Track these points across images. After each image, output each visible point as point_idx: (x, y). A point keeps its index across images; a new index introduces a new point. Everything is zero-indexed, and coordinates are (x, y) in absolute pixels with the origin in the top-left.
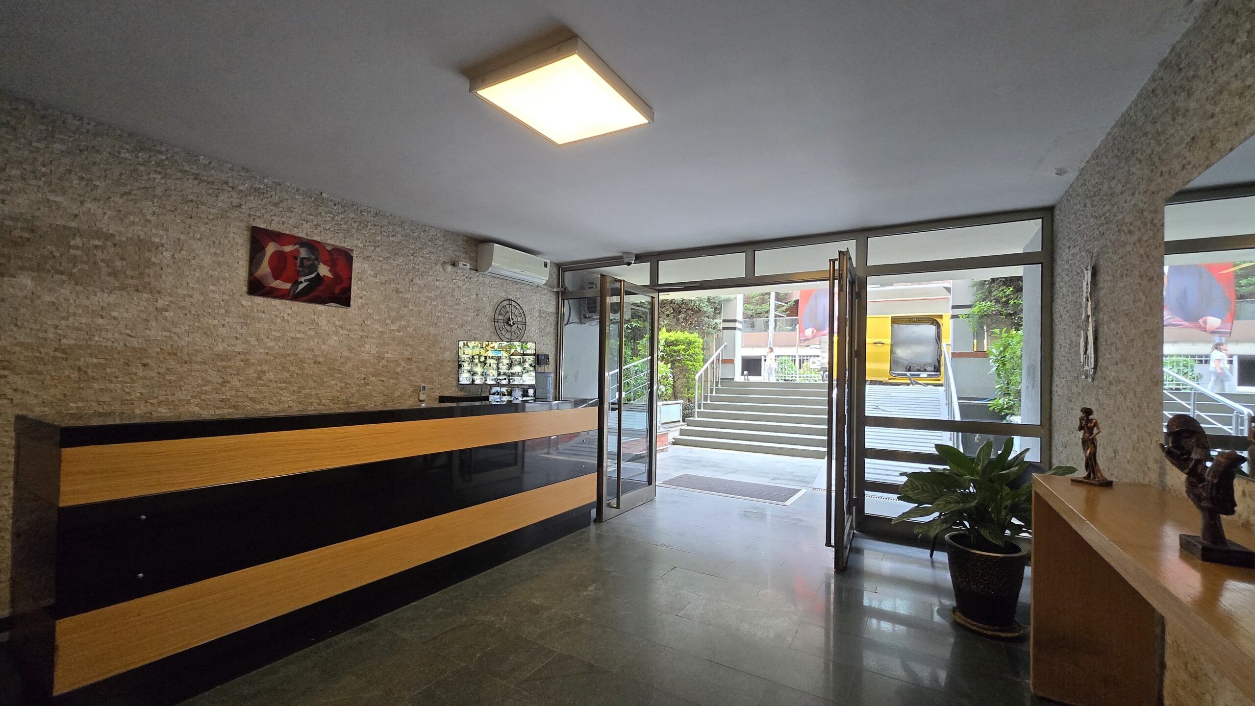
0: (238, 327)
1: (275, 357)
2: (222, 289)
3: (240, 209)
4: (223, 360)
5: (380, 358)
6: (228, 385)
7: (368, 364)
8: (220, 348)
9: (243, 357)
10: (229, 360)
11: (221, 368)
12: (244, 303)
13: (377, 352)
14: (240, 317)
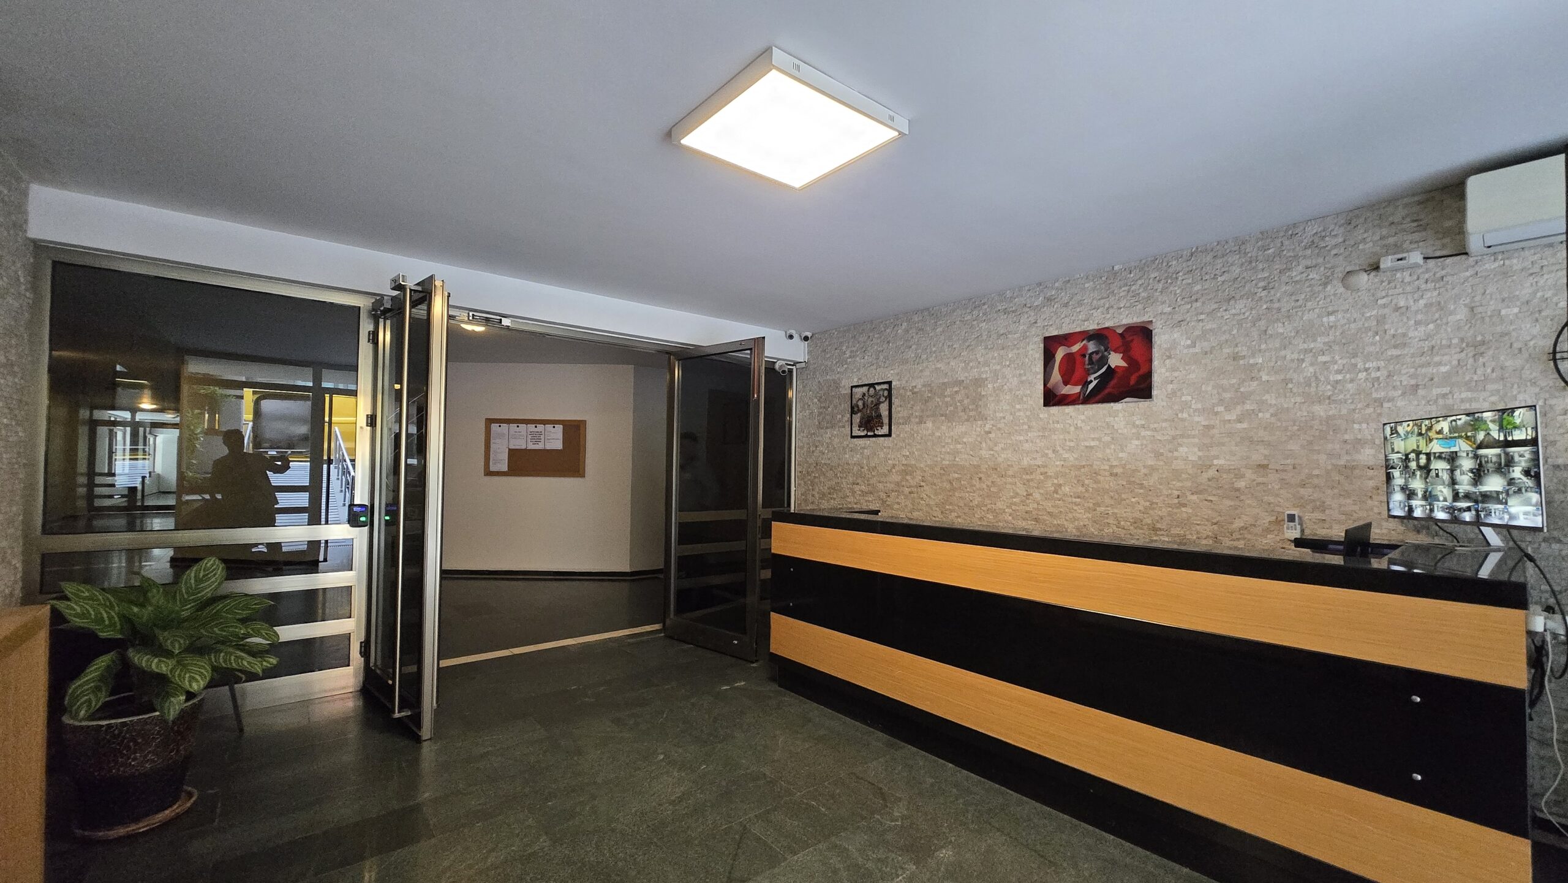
0: (1038, 441)
1: (1071, 470)
2: (1025, 406)
3: (1036, 325)
4: (1027, 474)
5: (1204, 467)
6: (1031, 497)
7: (1183, 475)
8: (1025, 462)
9: (1042, 470)
10: (1032, 473)
11: (1025, 481)
12: (1041, 416)
13: (1200, 458)
14: (1039, 431)
